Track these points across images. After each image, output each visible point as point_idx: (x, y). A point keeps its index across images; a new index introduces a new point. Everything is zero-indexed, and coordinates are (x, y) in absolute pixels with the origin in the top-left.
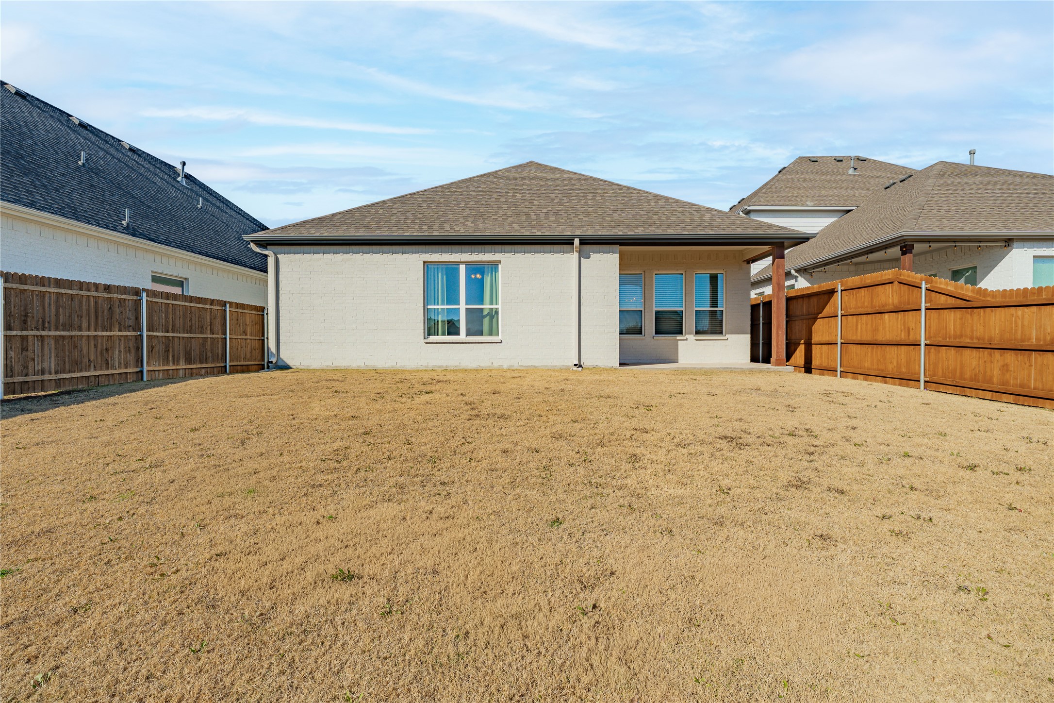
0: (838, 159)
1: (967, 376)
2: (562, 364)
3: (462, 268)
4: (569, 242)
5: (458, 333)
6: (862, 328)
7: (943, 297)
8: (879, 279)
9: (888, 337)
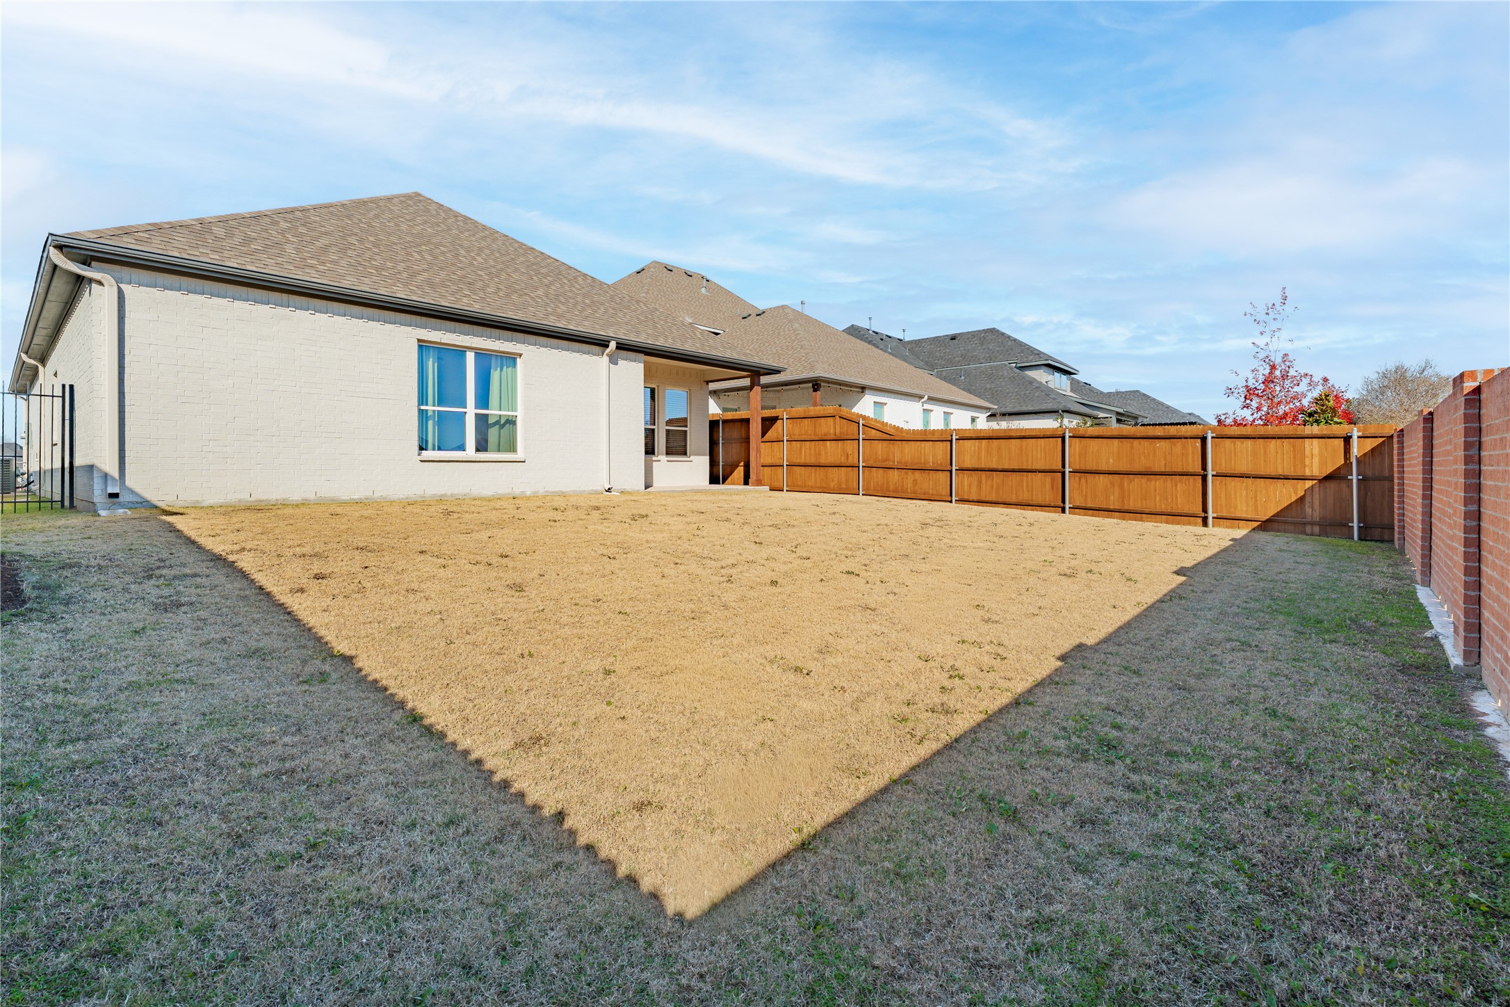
0: (689, 273)
1: (891, 488)
2: (591, 488)
3: (470, 357)
4: (603, 344)
5: (462, 448)
6: (807, 453)
7: (874, 431)
8: (822, 412)
9: (830, 460)
